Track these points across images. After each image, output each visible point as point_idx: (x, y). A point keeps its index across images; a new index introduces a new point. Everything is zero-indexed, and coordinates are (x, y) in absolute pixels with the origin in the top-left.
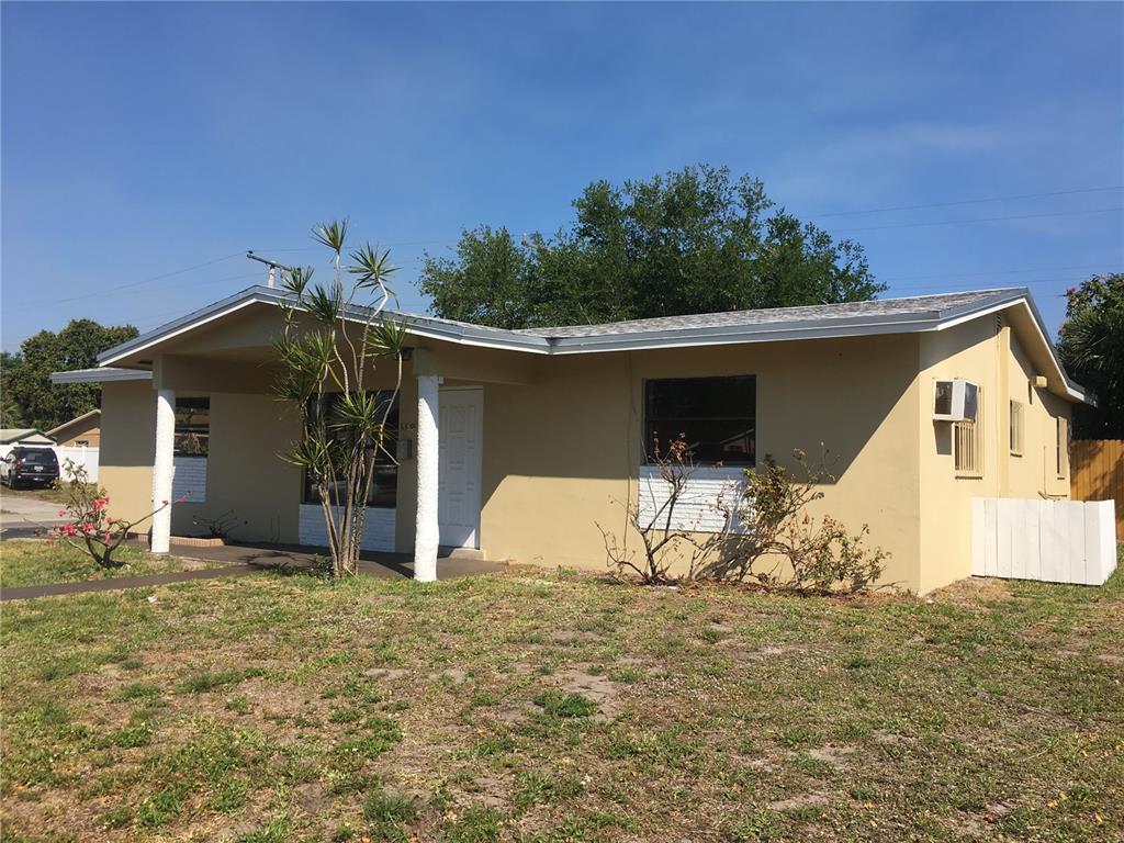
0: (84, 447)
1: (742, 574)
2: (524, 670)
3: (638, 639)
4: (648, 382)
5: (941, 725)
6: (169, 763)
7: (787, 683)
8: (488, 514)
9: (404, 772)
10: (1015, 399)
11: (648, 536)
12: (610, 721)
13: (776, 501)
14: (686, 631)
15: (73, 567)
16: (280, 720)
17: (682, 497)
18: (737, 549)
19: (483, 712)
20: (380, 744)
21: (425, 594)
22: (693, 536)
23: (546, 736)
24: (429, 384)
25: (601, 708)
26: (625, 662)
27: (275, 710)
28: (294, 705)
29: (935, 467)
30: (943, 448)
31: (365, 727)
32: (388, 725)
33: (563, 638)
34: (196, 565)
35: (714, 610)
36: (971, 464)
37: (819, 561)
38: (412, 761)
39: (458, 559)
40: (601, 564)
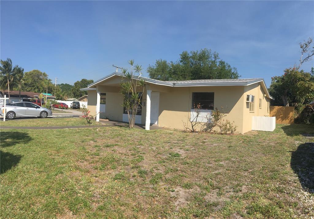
0: (84, 102)
1: (211, 130)
2: (167, 148)
3: (189, 143)
4: (193, 93)
5: (243, 157)
6: (103, 159)
7: (217, 150)
8: (160, 117)
9: (145, 165)
10: (261, 98)
11: (192, 123)
12: (184, 158)
13: (217, 116)
14: (199, 141)
15: (84, 123)
16: (122, 154)
17: (199, 116)
18: (210, 126)
19: (159, 155)
20: (140, 160)
21: (147, 132)
22: (201, 123)
23: (171, 160)
24: (149, 92)
25: (182, 155)
26: (187, 147)
27: (121, 152)
28: (124, 151)
29: (246, 110)
30: (248, 107)
31: (137, 157)
32: (141, 157)
33: (175, 142)
34: (104, 124)
35: (205, 137)
36: (253, 110)
37: (225, 128)
38: (146, 163)
39: (154, 126)
40: (183, 128)
